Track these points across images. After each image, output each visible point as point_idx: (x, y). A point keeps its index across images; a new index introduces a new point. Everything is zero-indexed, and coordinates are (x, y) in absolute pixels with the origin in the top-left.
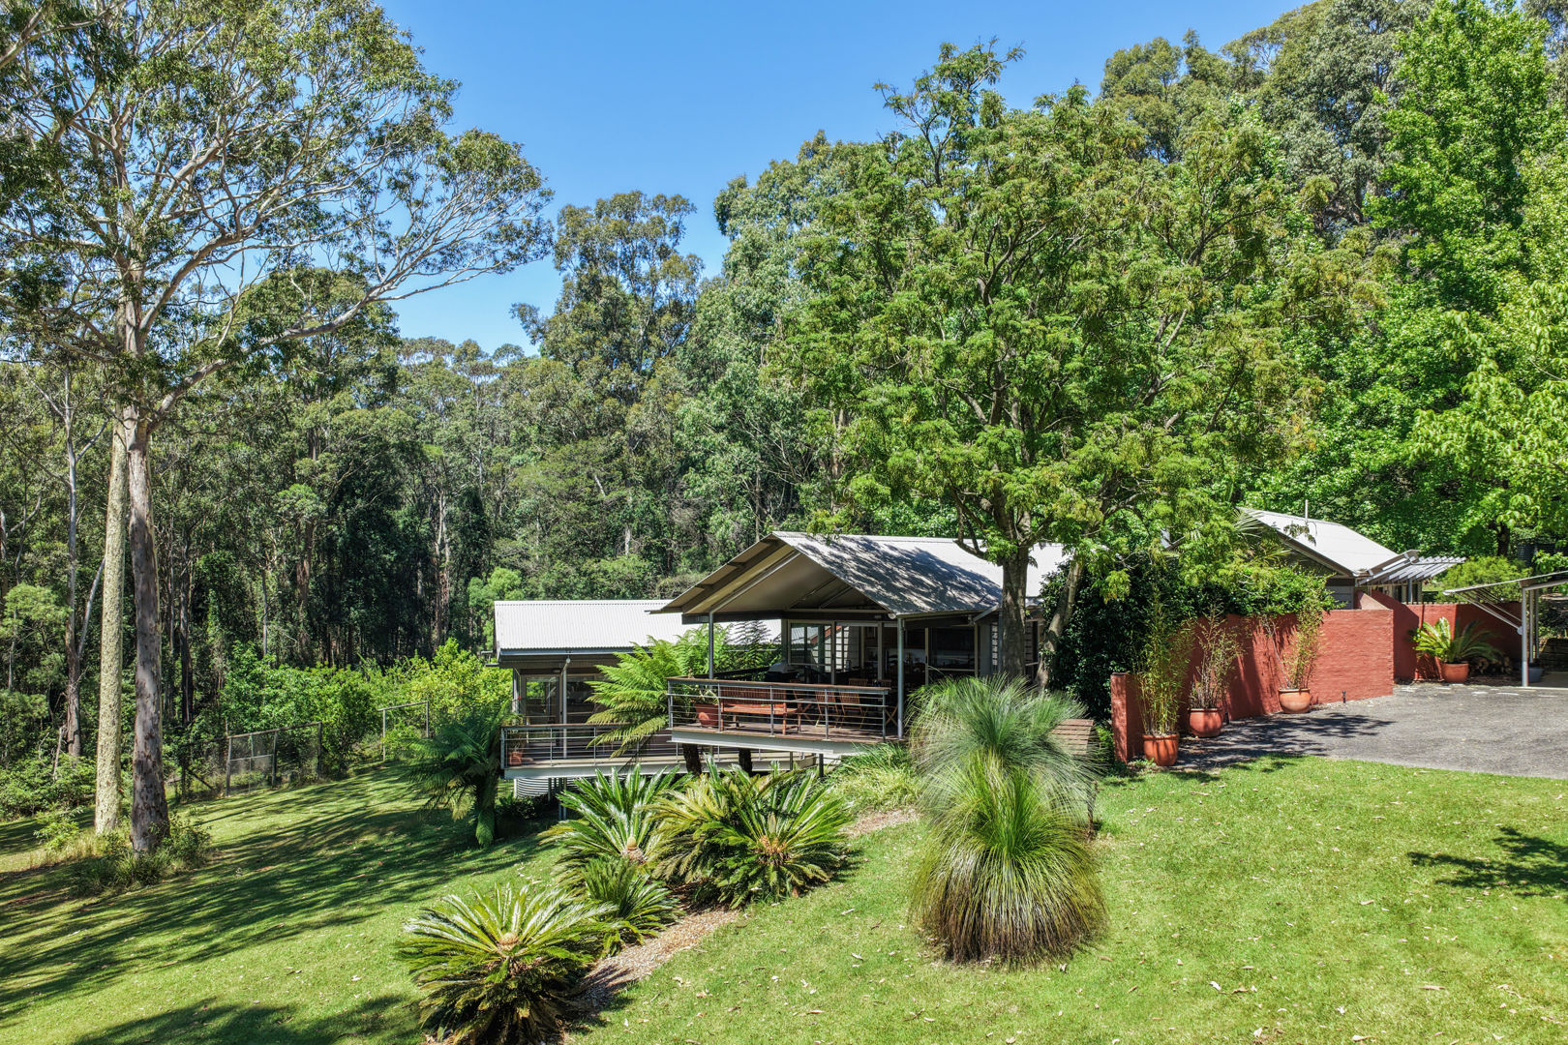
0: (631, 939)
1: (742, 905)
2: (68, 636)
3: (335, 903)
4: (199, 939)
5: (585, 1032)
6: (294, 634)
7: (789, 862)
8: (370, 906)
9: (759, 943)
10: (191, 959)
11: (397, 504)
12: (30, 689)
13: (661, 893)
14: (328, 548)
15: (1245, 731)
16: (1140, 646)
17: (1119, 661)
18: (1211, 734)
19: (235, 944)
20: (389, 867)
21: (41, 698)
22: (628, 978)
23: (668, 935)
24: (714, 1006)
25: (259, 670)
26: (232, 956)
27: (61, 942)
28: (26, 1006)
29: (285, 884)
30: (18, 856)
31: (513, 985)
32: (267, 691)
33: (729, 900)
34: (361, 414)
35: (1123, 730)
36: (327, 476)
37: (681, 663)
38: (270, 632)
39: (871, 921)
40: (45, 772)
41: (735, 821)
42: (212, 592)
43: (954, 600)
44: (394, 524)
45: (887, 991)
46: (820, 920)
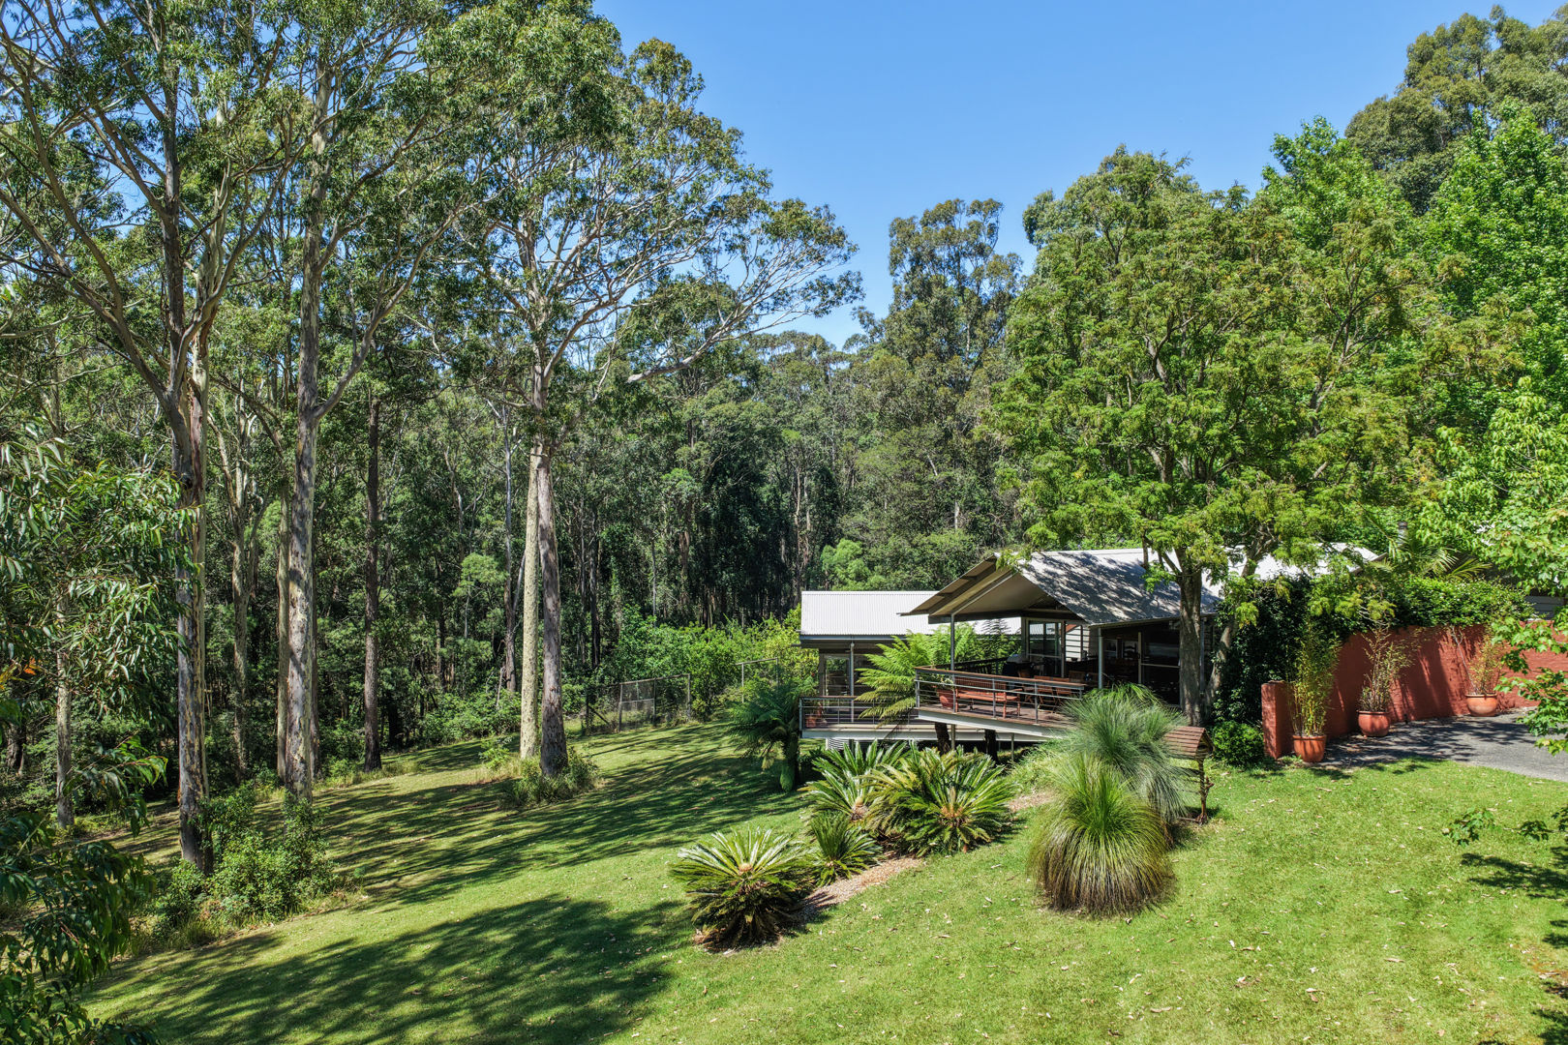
0: (843, 875)
1: (925, 856)
2: (506, 595)
3: (669, 830)
4: (576, 848)
5: (793, 936)
6: (676, 594)
7: (964, 825)
8: (690, 834)
9: (927, 884)
10: (567, 864)
11: (760, 480)
12: (481, 637)
13: (870, 843)
14: (704, 520)
15: (1415, 733)
16: (1293, 658)
17: (1275, 670)
18: (1378, 734)
19: (595, 855)
20: (716, 804)
21: (486, 644)
22: (832, 902)
23: (869, 873)
24: (882, 926)
25: (644, 628)
26: (591, 863)
27: (489, 842)
28: (461, 887)
29: (644, 811)
30: (468, 771)
31: (742, 899)
32: (650, 646)
33: (916, 851)
34: (731, 407)
35: (1272, 730)
36: (701, 460)
37: (931, 655)
38: (659, 594)
39: (1009, 875)
40: (491, 703)
41: (924, 792)
42: (613, 558)
43: (1157, 609)
44: (758, 499)
45: (998, 926)
46: (974, 870)
